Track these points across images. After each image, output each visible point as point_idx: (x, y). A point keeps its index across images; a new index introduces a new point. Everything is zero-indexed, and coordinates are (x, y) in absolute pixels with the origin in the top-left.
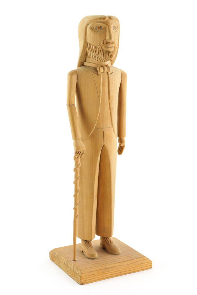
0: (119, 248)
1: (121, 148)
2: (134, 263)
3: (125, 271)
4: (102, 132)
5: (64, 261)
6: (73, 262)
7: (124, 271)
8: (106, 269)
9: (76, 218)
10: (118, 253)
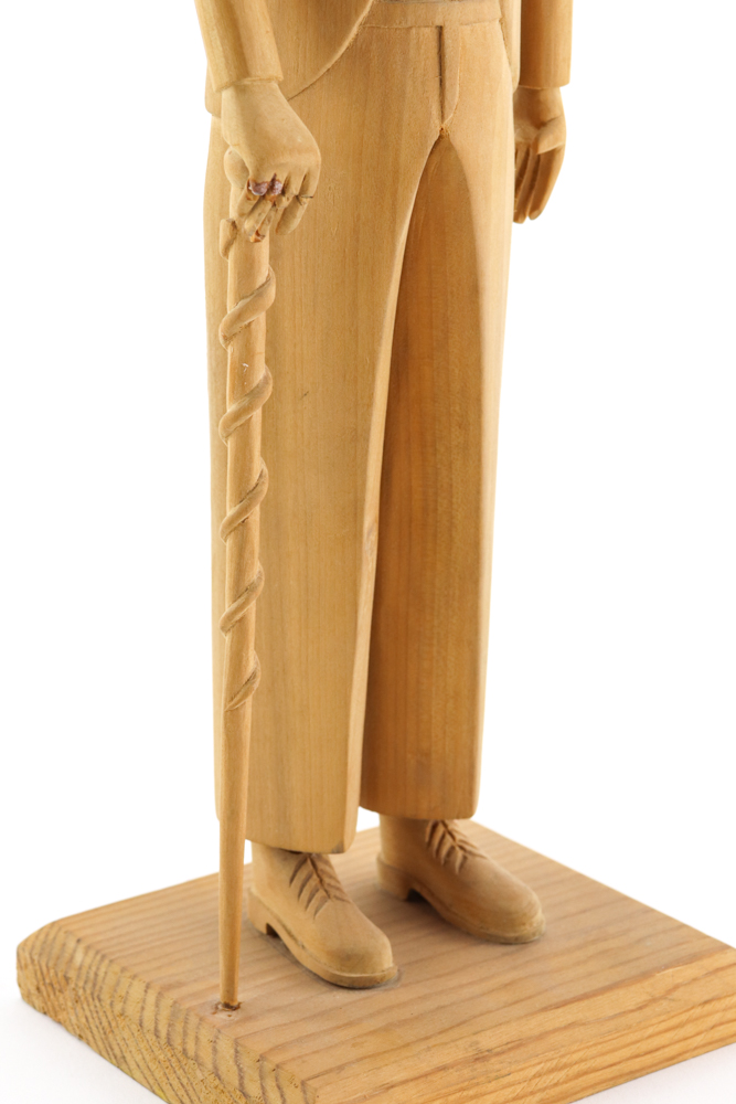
0: (535, 897)
1: (535, 172)
2: (663, 997)
3: (609, 1059)
4: (427, 30)
5: (149, 1014)
6: (223, 1016)
7: (599, 1062)
8: (481, 1057)
9: (246, 695)
10: (527, 930)
